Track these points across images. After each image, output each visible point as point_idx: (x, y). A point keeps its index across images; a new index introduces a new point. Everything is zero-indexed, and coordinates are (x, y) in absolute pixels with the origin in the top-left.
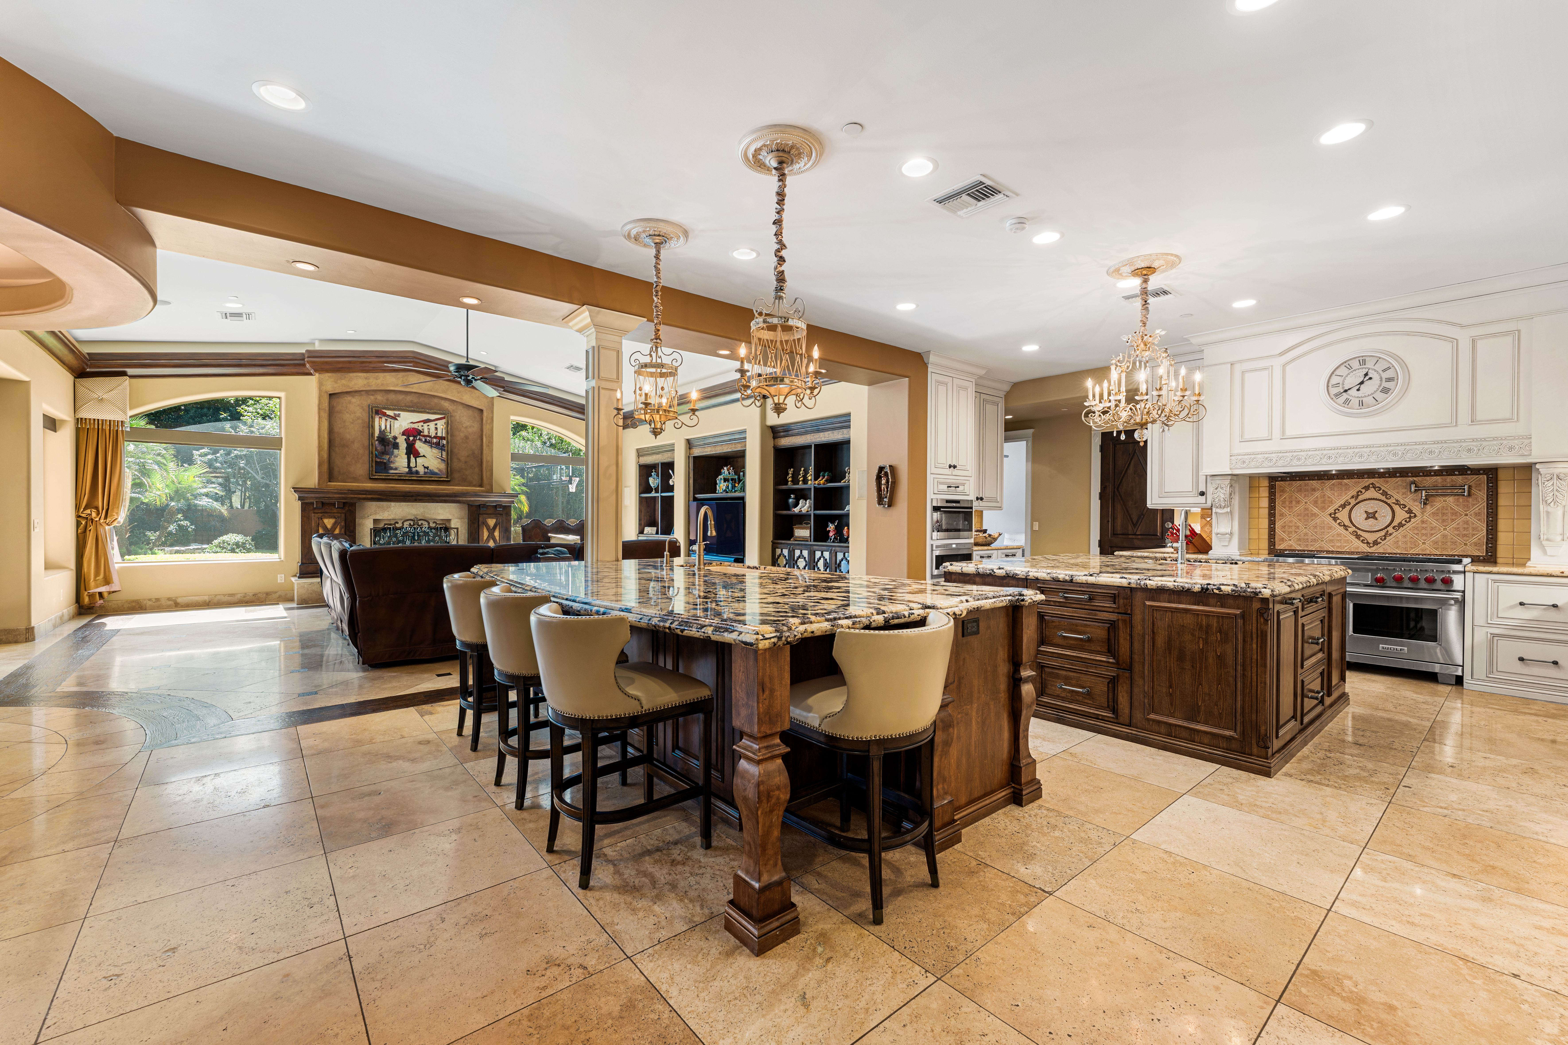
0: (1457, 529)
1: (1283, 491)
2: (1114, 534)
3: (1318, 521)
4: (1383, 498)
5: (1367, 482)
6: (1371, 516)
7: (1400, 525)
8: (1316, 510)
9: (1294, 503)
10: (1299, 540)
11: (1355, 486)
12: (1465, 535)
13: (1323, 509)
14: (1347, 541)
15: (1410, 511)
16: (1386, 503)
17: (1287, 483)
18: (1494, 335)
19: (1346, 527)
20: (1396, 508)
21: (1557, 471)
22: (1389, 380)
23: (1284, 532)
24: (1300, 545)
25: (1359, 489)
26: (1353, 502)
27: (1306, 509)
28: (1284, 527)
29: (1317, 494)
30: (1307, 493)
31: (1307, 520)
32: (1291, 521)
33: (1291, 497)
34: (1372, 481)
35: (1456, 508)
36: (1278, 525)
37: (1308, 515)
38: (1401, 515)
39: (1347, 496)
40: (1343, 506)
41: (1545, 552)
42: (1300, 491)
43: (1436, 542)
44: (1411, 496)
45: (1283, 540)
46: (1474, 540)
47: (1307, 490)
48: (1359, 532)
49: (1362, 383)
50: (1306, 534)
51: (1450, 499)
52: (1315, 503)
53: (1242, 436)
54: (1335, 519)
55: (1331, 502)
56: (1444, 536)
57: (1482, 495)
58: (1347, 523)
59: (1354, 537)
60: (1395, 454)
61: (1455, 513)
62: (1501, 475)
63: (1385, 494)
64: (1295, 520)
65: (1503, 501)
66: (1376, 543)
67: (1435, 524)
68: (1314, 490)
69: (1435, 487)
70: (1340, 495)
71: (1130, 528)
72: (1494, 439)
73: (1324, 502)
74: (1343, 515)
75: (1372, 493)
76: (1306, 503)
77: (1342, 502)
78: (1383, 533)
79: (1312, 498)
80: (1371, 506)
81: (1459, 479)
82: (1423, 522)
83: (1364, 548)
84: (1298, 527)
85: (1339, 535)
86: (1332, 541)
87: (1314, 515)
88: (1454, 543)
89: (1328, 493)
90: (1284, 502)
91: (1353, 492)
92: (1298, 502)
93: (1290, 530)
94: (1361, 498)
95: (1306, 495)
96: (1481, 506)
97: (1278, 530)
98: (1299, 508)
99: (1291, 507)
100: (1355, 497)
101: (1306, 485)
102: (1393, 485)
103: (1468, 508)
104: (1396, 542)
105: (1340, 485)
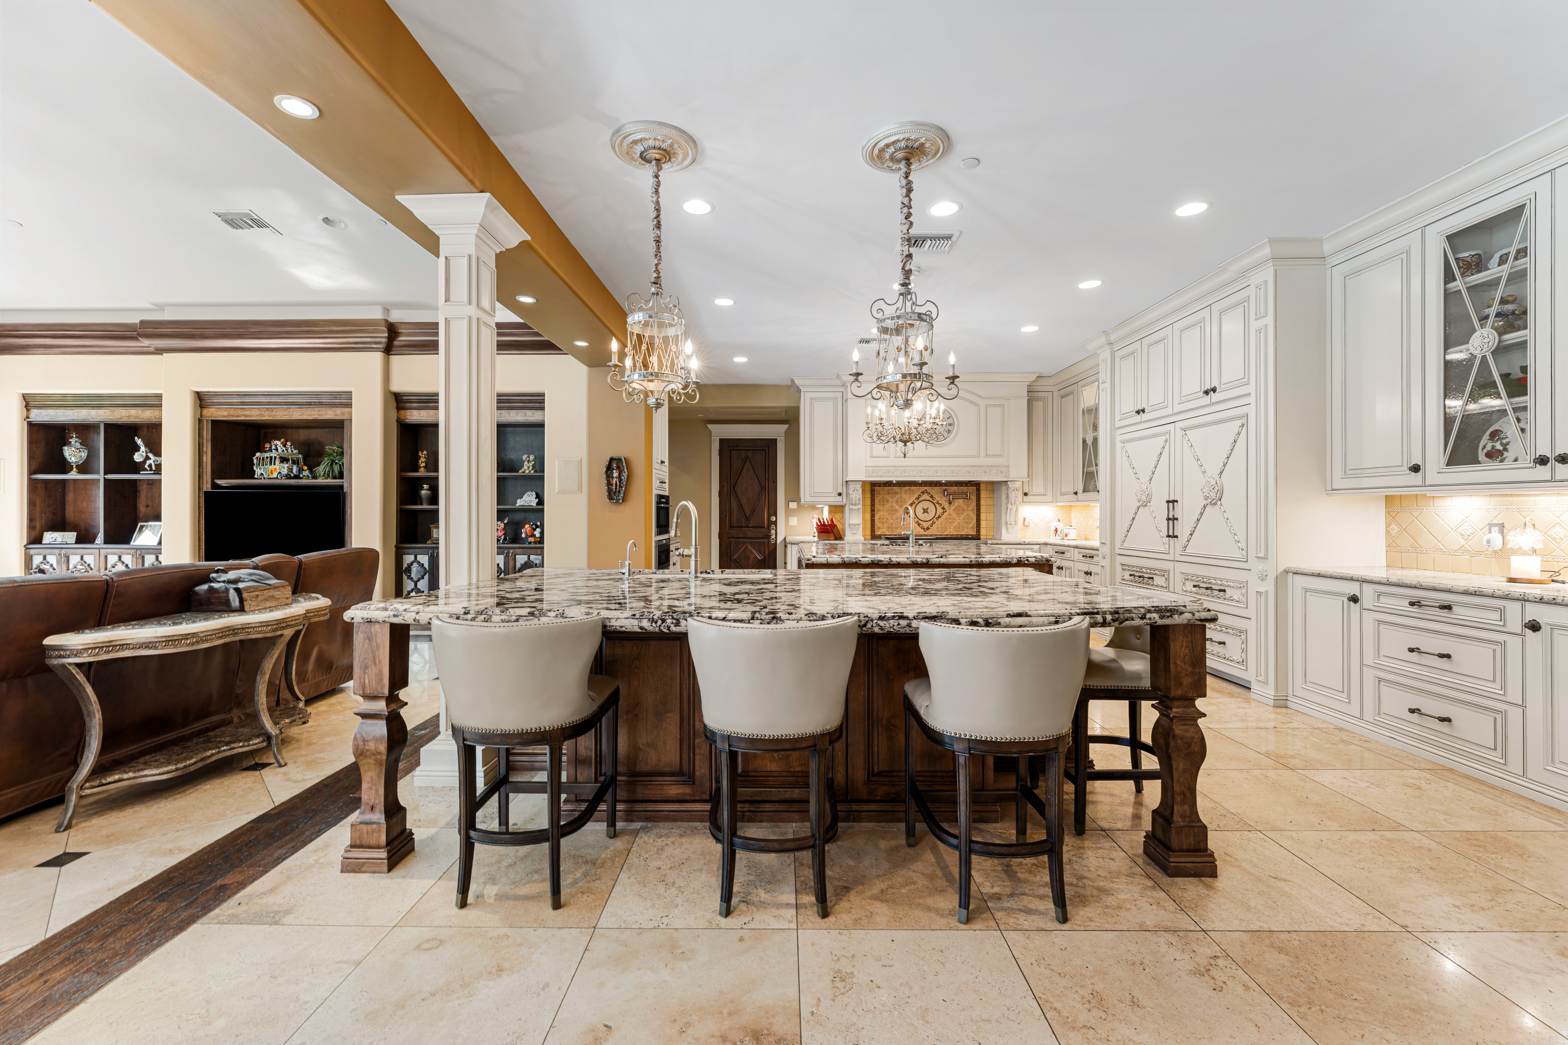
0: (964, 519)
1: (879, 494)
2: (731, 527)
3: (898, 514)
4: (931, 499)
5: (923, 488)
6: (925, 511)
7: (939, 517)
8: (897, 507)
9: (885, 502)
10: (888, 528)
11: (918, 490)
12: (967, 523)
13: (901, 506)
15: (943, 508)
16: (932, 503)
17: (881, 488)
18: (995, 406)
19: (913, 519)
20: (937, 505)
21: (1016, 486)
22: (950, 425)
23: (879, 522)
24: (888, 532)
25: (919, 493)
26: (916, 502)
27: (892, 506)
28: (880, 519)
29: (898, 496)
30: (892, 495)
31: (892, 514)
32: (883, 515)
33: (883, 498)
34: (925, 488)
35: (963, 506)
36: (877, 517)
37: (893, 511)
38: (940, 510)
39: (913, 499)
40: (911, 504)
41: (1008, 532)
42: (888, 494)
43: (955, 527)
44: (944, 498)
45: (879, 528)
46: (971, 525)
47: (892, 493)
48: (920, 522)
50: (892, 524)
51: (961, 501)
52: (897, 502)
53: (871, 452)
54: (907, 513)
55: (905, 502)
56: (959, 523)
57: (974, 498)
58: (914, 516)
59: (917, 524)
60: (953, 472)
61: (963, 510)
62: (982, 487)
63: (932, 497)
64: (886, 514)
65: (982, 502)
66: (928, 529)
67: (955, 516)
68: (896, 493)
69: (954, 493)
70: (910, 497)
71: (744, 521)
72: (995, 466)
73: (901, 502)
74: (911, 511)
75: (925, 496)
76: (892, 503)
77: (911, 502)
78: (931, 522)
79: (895, 499)
80: (925, 505)
81: (964, 489)
82: (950, 515)
83: (922, 532)
84: (887, 519)
85: (910, 523)
86: (906, 528)
87: (896, 510)
88: (963, 527)
89: (904, 496)
90: (879, 501)
91: (917, 496)
92: (887, 502)
93: (883, 521)
94: (920, 499)
95: (892, 497)
96: (973, 505)
97: (876, 521)
98: (888, 506)
99: (883, 505)
100: (917, 498)
101: (892, 490)
102: (935, 491)
103: (968, 506)
104: (938, 528)
105: (910, 490)
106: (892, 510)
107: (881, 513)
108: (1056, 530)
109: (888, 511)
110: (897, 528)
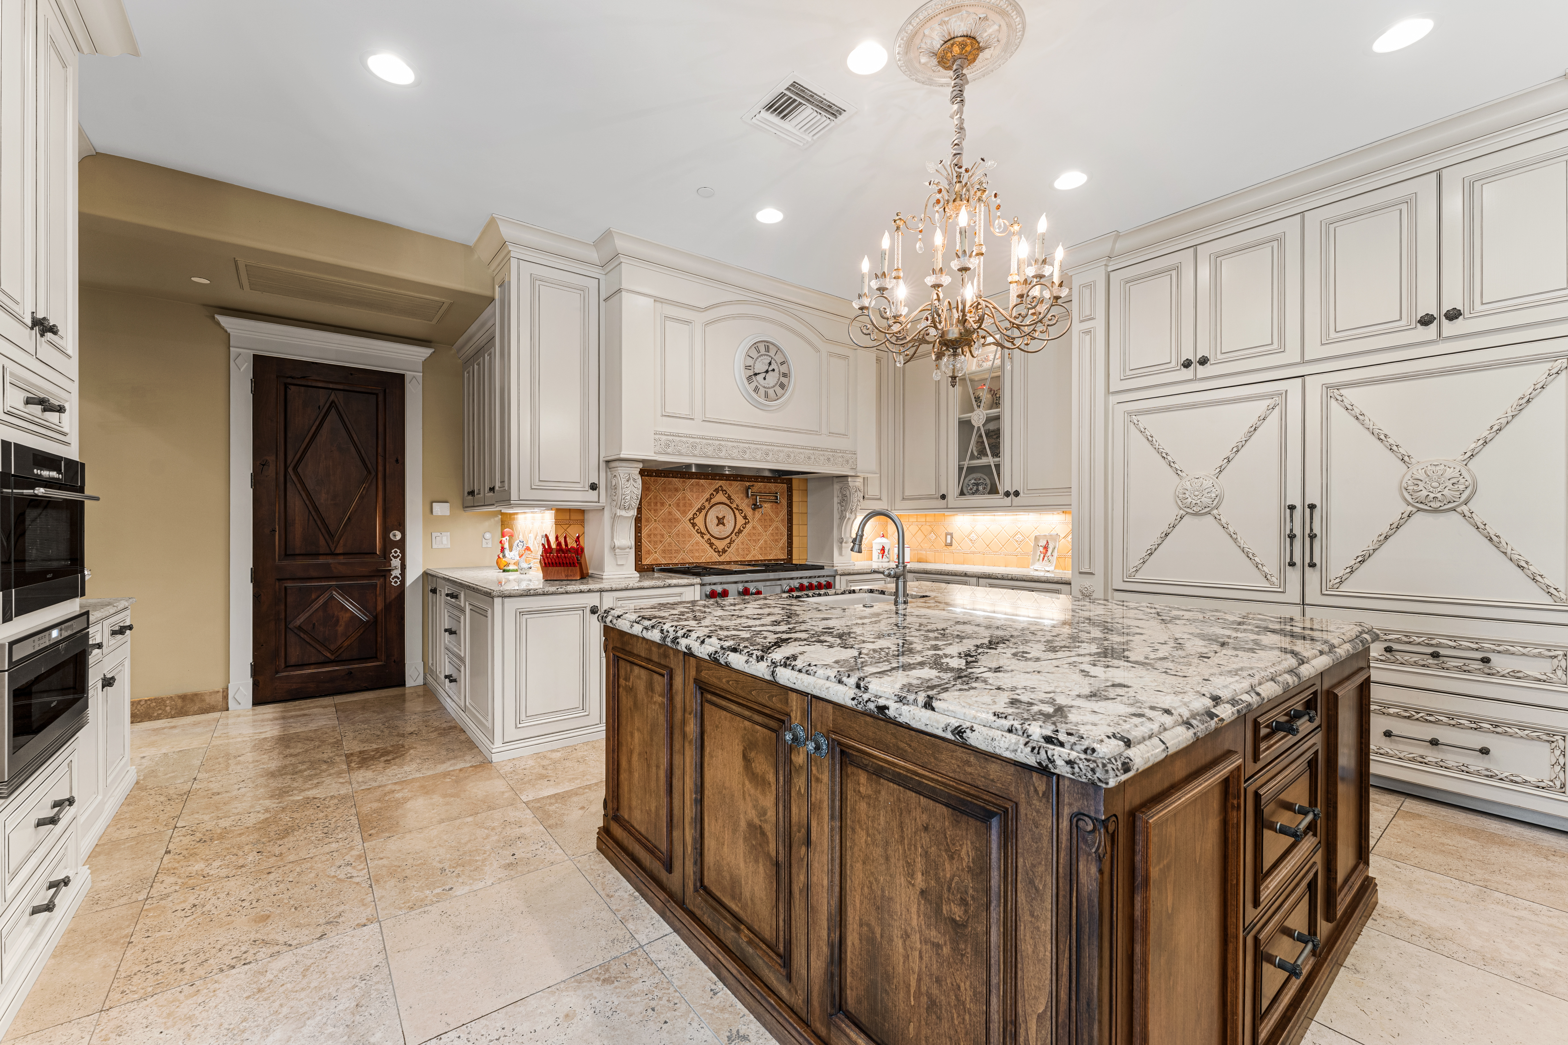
0: (773, 534)
1: (649, 489)
2: (286, 555)
3: (680, 527)
4: (728, 502)
5: (718, 483)
6: (720, 521)
7: (740, 531)
8: (678, 515)
9: (659, 504)
11: (709, 486)
12: (776, 540)
13: (684, 513)
14: (704, 551)
15: (745, 517)
16: (730, 507)
17: (653, 478)
18: (838, 356)
19: (702, 534)
20: (736, 512)
22: (784, 375)
23: (650, 542)
24: (664, 558)
25: (712, 491)
26: (707, 506)
27: (670, 513)
28: (649, 536)
29: (679, 495)
30: (670, 493)
31: (670, 527)
32: (656, 528)
33: (656, 498)
34: (721, 483)
35: (771, 514)
36: (645, 532)
37: (672, 521)
38: (741, 521)
39: (702, 500)
40: (700, 510)
41: (841, 554)
42: (664, 490)
43: (761, 548)
44: (746, 501)
45: (649, 551)
46: (781, 543)
47: (670, 490)
48: (712, 540)
49: (767, 372)
50: (670, 544)
51: (768, 505)
52: (678, 505)
53: (662, 408)
54: (694, 525)
55: (691, 505)
56: (765, 541)
57: (784, 502)
58: (703, 530)
59: (708, 546)
60: (789, 456)
61: (771, 520)
62: (798, 481)
63: (729, 498)
64: (659, 526)
65: (796, 508)
66: (725, 551)
67: (760, 529)
68: (677, 490)
69: (760, 492)
70: (697, 498)
71: (322, 542)
73: (685, 505)
74: (699, 521)
75: (720, 497)
76: (670, 505)
77: (699, 506)
78: (728, 540)
79: (675, 500)
80: (722, 511)
82: (754, 528)
83: (715, 557)
84: (662, 536)
85: (697, 543)
86: (691, 551)
87: (677, 520)
89: (689, 495)
90: (649, 503)
91: (707, 495)
92: (662, 504)
93: (655, 539)
94: (713, 501)
95: (670, 497)
96: (784, 512)
97: (644, 540)
98: (663, 512)
99: (656, 510)
100: (709, 500)
101: (670, 483)
102: (735, 489)
103: (777, 514)
104: (737, 549)
105: (698, 484)
106: (670, 520)
107: (653, 525)
108: (883, 549)
109: (664, 521)
110: (677, 552)
